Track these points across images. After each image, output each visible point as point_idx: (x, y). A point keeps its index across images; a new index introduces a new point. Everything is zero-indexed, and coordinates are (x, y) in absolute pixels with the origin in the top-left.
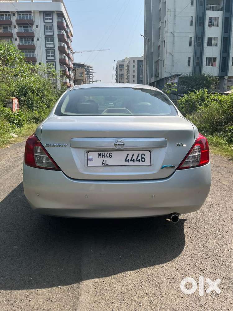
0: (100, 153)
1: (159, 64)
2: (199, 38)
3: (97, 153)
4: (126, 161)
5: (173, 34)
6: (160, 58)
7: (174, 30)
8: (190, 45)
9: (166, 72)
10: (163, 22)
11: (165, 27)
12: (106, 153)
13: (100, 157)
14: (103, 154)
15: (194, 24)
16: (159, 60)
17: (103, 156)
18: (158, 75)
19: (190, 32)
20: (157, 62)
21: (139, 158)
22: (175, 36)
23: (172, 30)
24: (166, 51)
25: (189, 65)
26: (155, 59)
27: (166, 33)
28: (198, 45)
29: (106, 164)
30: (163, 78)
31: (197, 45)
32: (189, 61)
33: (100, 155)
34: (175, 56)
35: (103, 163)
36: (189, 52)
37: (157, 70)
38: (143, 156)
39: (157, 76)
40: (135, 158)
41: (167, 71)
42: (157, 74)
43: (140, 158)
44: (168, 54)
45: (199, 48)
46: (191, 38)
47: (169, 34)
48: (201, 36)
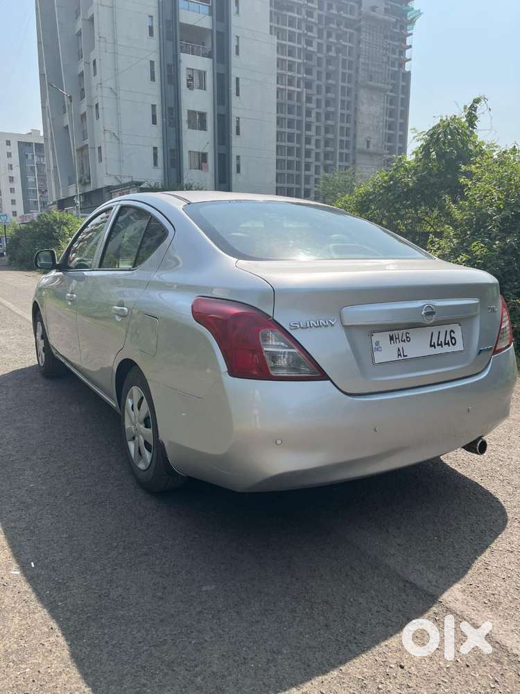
0: (391, 333)
1: (87, 157)
2: (170, 109)
3: (387, 334)
4: (431, 346)
5: (115, 92)
6: (87, 142)
7: (116, 85)
8: (154, 122)
9: (107, 174)
10: (89, 64)
11: (95, 74)
12: (400, 332)
13: (392, 342)
14: (397, 337)
15: (157, 77)
16: (87, 145)
17: (397, 340)
18: (88, 181)
19: (152, 94)
20: (82, 150)
21: (447, 340)
22: (119, 98)
23: (110, 83)
24: (104, 127)
25: (155, 164)
26: (75, 143)
27: (99, 89)
28: (170, 124)
29: (404, 356)
30: (100, 187)
31: (168, 123)
32: (155, 155)
33: (391, 338)
34: (124, 142)
35: (399, 355)
36: (153, 136)
37: (84, 167)
38: (453, 335)
39: (85, 182)
40: (442, 339)
41: (109, 173)
42: (86, 177)
43: (448, 338)
44: (108, 135)
45: (172, 130)
46: (154, 107)
47: (106, 92)
48: (173, 106)
